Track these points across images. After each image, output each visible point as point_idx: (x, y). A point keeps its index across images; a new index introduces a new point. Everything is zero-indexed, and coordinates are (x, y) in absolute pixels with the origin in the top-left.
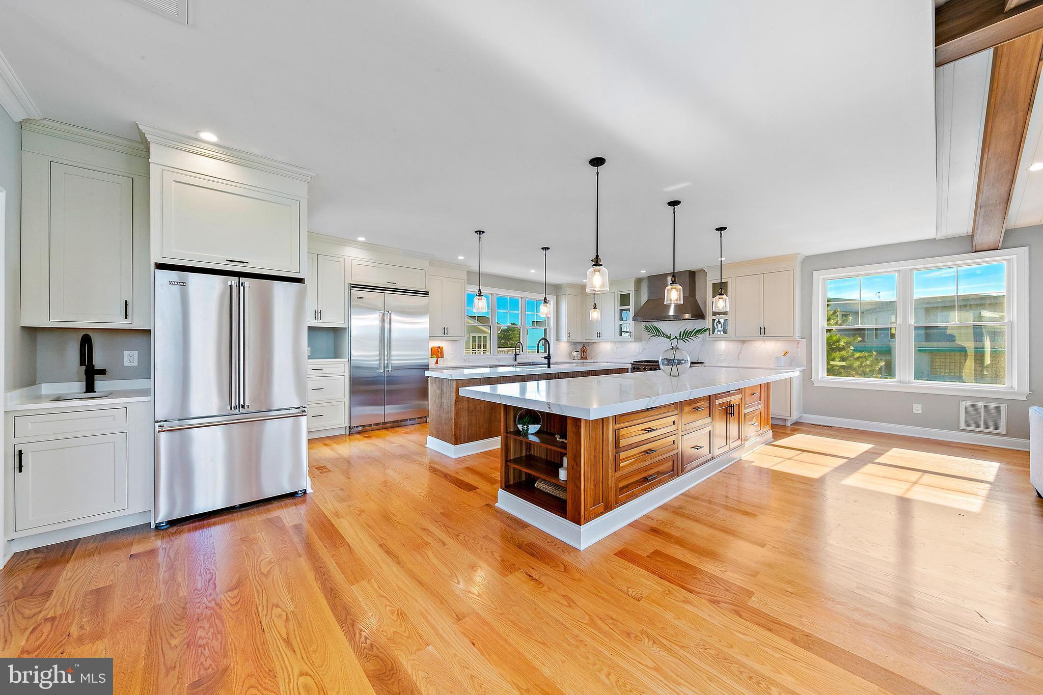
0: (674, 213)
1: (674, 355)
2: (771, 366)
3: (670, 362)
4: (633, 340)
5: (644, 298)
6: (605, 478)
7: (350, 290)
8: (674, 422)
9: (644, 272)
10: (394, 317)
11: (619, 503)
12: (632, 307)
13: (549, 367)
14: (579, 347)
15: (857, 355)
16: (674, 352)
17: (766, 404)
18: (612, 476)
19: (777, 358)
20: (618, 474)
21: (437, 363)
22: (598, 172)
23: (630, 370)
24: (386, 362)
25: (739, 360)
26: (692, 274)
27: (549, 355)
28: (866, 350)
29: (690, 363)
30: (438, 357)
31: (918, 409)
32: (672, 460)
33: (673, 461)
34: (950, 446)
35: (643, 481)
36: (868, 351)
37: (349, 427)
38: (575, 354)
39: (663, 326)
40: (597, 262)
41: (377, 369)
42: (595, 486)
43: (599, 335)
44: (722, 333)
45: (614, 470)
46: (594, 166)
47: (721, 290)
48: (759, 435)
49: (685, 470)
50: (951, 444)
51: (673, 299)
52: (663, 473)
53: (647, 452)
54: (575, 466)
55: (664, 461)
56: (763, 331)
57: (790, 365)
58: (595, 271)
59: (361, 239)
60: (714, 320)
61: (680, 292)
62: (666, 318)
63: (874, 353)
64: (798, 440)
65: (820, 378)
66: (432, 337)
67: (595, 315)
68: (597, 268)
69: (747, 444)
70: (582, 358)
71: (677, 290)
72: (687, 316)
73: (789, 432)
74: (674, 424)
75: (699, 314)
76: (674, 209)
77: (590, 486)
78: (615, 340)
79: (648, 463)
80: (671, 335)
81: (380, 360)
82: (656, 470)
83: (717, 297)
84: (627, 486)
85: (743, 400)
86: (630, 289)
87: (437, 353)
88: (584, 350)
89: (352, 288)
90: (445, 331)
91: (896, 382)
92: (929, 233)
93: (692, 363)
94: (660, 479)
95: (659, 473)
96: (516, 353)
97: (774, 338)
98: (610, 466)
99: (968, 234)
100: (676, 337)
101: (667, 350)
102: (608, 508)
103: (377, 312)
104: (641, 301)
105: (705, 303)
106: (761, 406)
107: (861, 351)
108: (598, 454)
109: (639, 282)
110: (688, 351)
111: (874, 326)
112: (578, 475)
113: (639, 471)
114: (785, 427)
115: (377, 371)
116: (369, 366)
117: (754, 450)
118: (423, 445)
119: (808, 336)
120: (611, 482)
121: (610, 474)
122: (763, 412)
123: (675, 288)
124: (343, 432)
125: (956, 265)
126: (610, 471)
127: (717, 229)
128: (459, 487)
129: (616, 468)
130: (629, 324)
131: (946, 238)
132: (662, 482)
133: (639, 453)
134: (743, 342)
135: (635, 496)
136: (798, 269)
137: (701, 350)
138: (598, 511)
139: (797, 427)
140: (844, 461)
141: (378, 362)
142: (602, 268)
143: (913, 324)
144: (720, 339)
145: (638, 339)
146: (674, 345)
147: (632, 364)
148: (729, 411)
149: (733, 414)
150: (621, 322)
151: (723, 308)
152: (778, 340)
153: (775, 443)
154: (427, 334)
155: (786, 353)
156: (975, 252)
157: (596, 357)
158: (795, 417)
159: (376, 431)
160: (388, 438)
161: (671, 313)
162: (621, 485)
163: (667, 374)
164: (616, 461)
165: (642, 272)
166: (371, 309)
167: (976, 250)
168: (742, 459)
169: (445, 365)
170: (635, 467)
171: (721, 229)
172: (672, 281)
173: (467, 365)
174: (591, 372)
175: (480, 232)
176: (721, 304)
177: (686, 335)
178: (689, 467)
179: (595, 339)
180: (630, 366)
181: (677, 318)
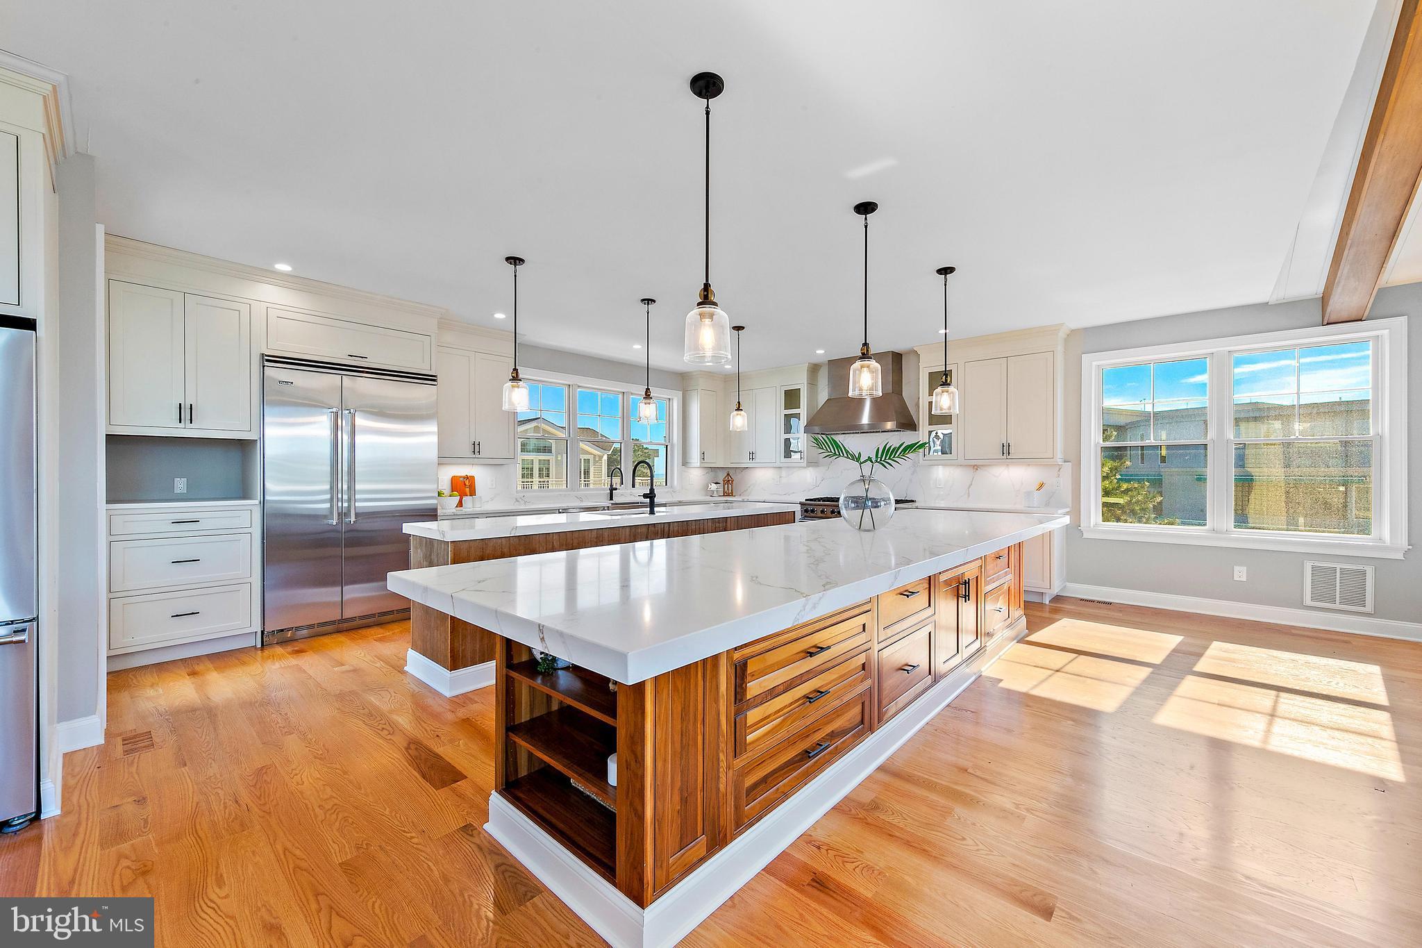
0: (866, 227)
1: (867, 490)
2: (1019, 507)
3: (860, 503)
4: (804, 464)
5: (823, 396)
6: (712, 775)
7: (264, 366)
8: (864, 625)
9: (820, 352)
10: (360, 421)
11: (742, 823)
12: (803, 411)
13: (652, 512)
14: (721, 476)
15: (1125, 486)
16: (867, 487)
17: (1017, 572)
18: (728, 767)
19: (1028, 494)
20: (739, 763)
21: (460, 504)
22: (708, 107)
23: (798, 516)
24: (345, 505)
25: (969, 496)
26: (897, 358)
27: (652, 490)
28: (1134, 479)
29: (893, 502)
30: (462, 495)
31: (1240, 573)
32: (861, 702)
33: (863, 703)
34: (1294, 635)
35: (800, 761)
36: (1139, 481)
37: (263, 632)
38: (714, 487)
39: (851, 442)
40: (706, 297)
41: (325, 517)
42: (684, 801)
43: (752, 456)
44: (940, 453)
45: (732, 754)
46: (700, 95)
47: (946, 377)
48: (1008, 627)
49: (885, 718)
50: (1293, 631)
51: (865, 388)
52: (843, 732)
53: (808, 698)
54: (633, 763)
55: (847, 706)
56: (1006, 449)
57: (1047, 504)
58: (702, 315)
59: (283, 267)
60: (930, 432)
61: (877, 375)
62: (856, 429)
63: (1147, 483)
64: (1063, 630)
65: (1092, 525)
66: (444, 459)
67: (738, 421)
68: (707, 309)
69: (991, 644)
70: (726, 494)
71: (872, 371)
72: (889, 425)
73: (1047, 615)
74: (864, 630)
75: (909, 424)
76: (866, 219)
77: (672, 803)
78: (778, 464)
79: (811, 719)
80: (860, 454)
81: (332, 499)
82: (829, 729)
83: (939, 389)
84: (764, 780)
85: (983, 570)
86: (800, 381)
87: (463, 487)
88: (728, 481)
89: (266, 363)
90: (476, 448)
91: (1208, 531)
92: (1263, 292)
93: (897, 502)
94: (837, 747)
95: (833, 735)
96: (611, 485)
97: (1025, 460)
98: (722, 745)
99: (1317, 296)
100: (870, 459)
101: (853, 483)
102: (718, 841)
103: (325, 410)
104: (817, 402)
105: (918, 405)
106: (1010, 577)
107: (1128, 481)
108: (691, 727)
109: (814, 369)
110: (888, 483)
111: (1140, 443)
112: (638, 785)
113: (791, 742)
114: (1041, 604)
115: (326, 522)
116: (306, 513)
117: (1001, 654)
118: (398, 667)
119: (1075, 460)
120: (725, 783)
121: (723, 764)
122: (1013, 585)
123: (868, 367)
124: (250, 642)
125: (1297, 345)
126: (722, 757)
127: (940, 271)
128: (424, 777)
129: (738, 746)
130: (800, 440)
131: (1285, 301)
132: (839, 753)
133: (791, 704)
134: (976, 467)
135: (785, 796)
136: (1060, 349)
137: (911, 480)
138: (691, 858)
139: (1060, 606)
140: (1146, 672)
141: (328, 505)
142: (718, 311)
143: (1232, 438)
144: (936, 463)
145: (812, 463)
146: (867, 472)
147: (802, 504)
148: (962, 589)
149: (969, 596)
150: (787, 436)
151: (949, 408)
152: (1029, 465)
153: (1032, 638)
154: (433, 454)
155: (1041, 486)
156: (1328, 324)
157: (749, 490)
158: (1056, 590)
159: (321, 638)
160: (336, 653)
161: (865, 419)
162: (749, 781)
163: (854, 527)
164: (738, 729)
165: (818, 352)
166: (310, 403)
167: (1329, 322)
168: (983, 674)
169: (478, 509)
170: (782, 734)
171: (945, 271)
172: (863, 354)
173: (522, 507)
174: (729, 519)
175: (515, 261)
176: (944, 401)
177: (887, 456)
178: (892, 708)
179: (746, 462)
180: (797, 509)
181: (874, 429)
